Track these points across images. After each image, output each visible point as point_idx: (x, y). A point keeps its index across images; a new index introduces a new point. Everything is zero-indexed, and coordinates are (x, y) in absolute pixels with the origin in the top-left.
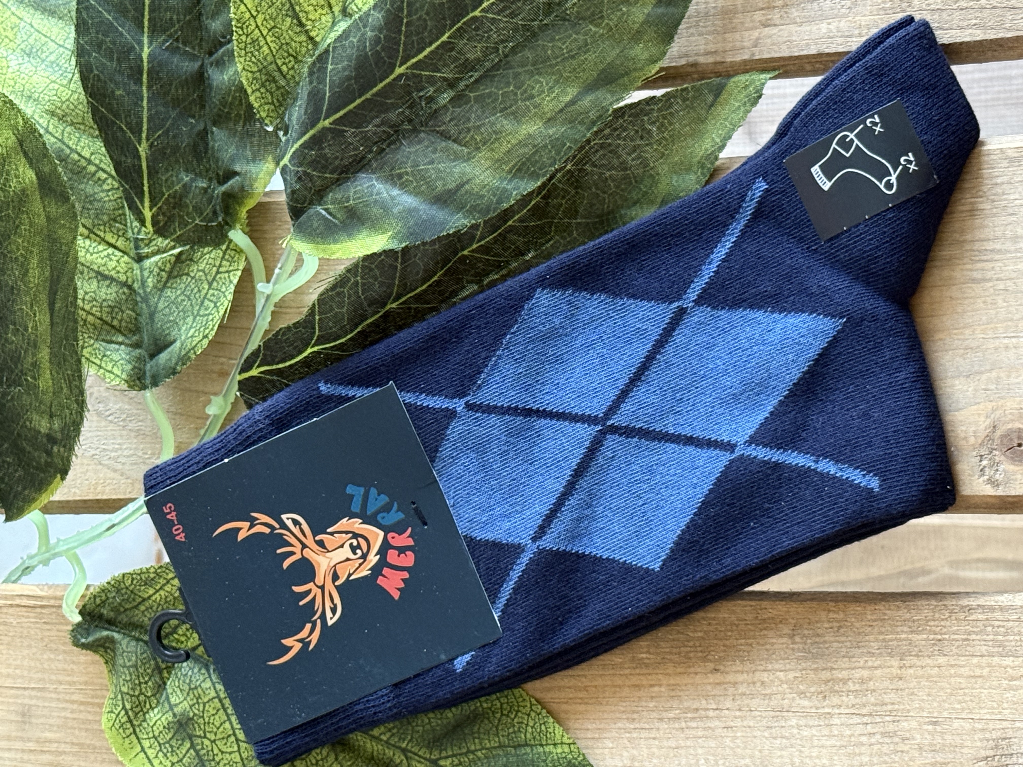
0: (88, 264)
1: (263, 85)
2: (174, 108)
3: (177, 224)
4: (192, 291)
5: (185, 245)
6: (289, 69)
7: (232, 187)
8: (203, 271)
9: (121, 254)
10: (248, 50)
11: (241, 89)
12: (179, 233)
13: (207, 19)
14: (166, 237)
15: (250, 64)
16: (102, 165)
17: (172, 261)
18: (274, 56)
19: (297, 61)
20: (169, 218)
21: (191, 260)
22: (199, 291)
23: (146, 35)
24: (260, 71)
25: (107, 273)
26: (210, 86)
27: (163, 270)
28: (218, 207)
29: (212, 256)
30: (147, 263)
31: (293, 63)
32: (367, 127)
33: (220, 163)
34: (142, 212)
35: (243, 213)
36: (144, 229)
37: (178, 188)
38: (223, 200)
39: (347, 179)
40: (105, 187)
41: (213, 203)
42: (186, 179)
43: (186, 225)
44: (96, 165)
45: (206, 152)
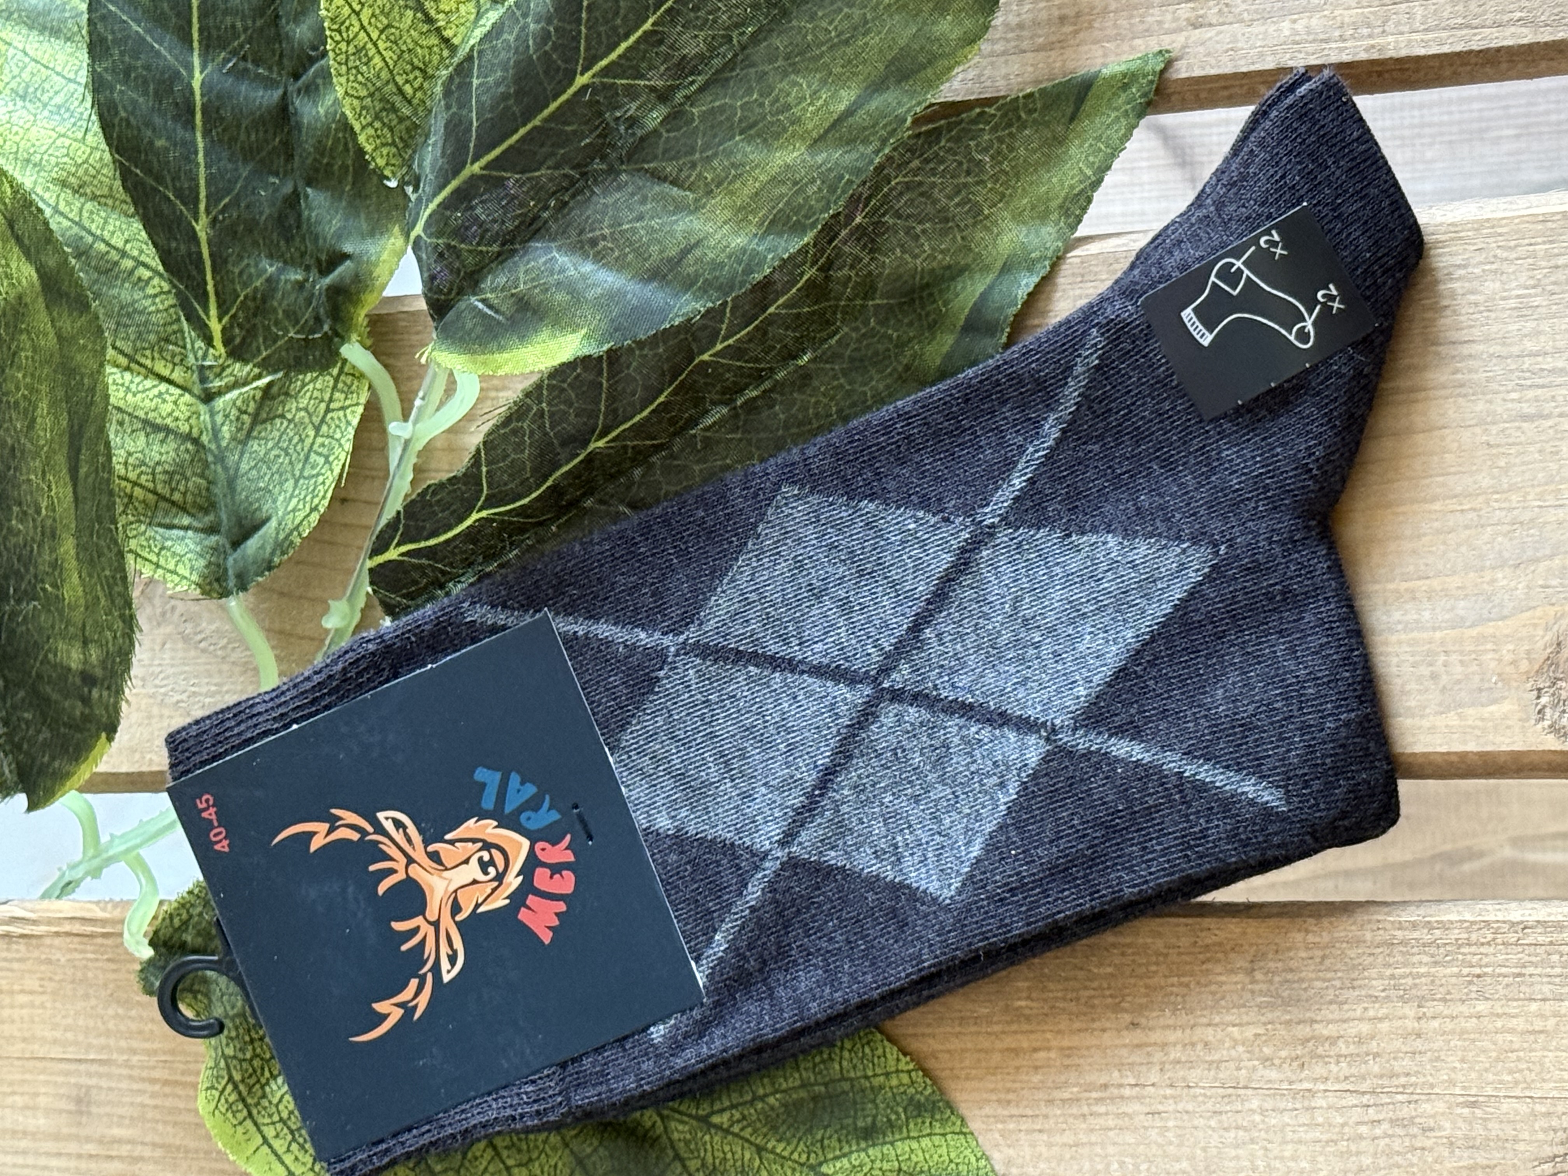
0: (130, 410)
1: (377, 117)
2: (245, 161)
3: (261, 340)
4: (290, 440)
5: (275, 371)
6: (416, 90)
7: (342, 278)
8: (306, 409)
9: (179, 391)
10: (351, 64)
11: (347, 127)
12: (264, 354)
13: (288, 23)
14: (245, 361)
15: (355, 85)
16: (143, 258)
17: (258, 397)
18: (391, 72)
19: (426, 77)
20: (248, 331)
21: (287, 394)
22: (302, 440)
23: (196, 53)
24: (371, 95)
25: (159, 421)
26: (299, 126)
27: (245, 412)
28: (322, 311)
29: (318, 386)
30: (220, 403)
31: (420, 80)
32: (538, 169)
33: (321, 241)
34: (206, 325)
35: (361, 316)
36: (211, 351)
37: (258, 284)
38: (329, 298)
39: (513, 252)
40: (150, 291)
41: (314, 304)
42: (271, 270)
43: (275, 341)
44: (133, 258)
45: (299, 226)
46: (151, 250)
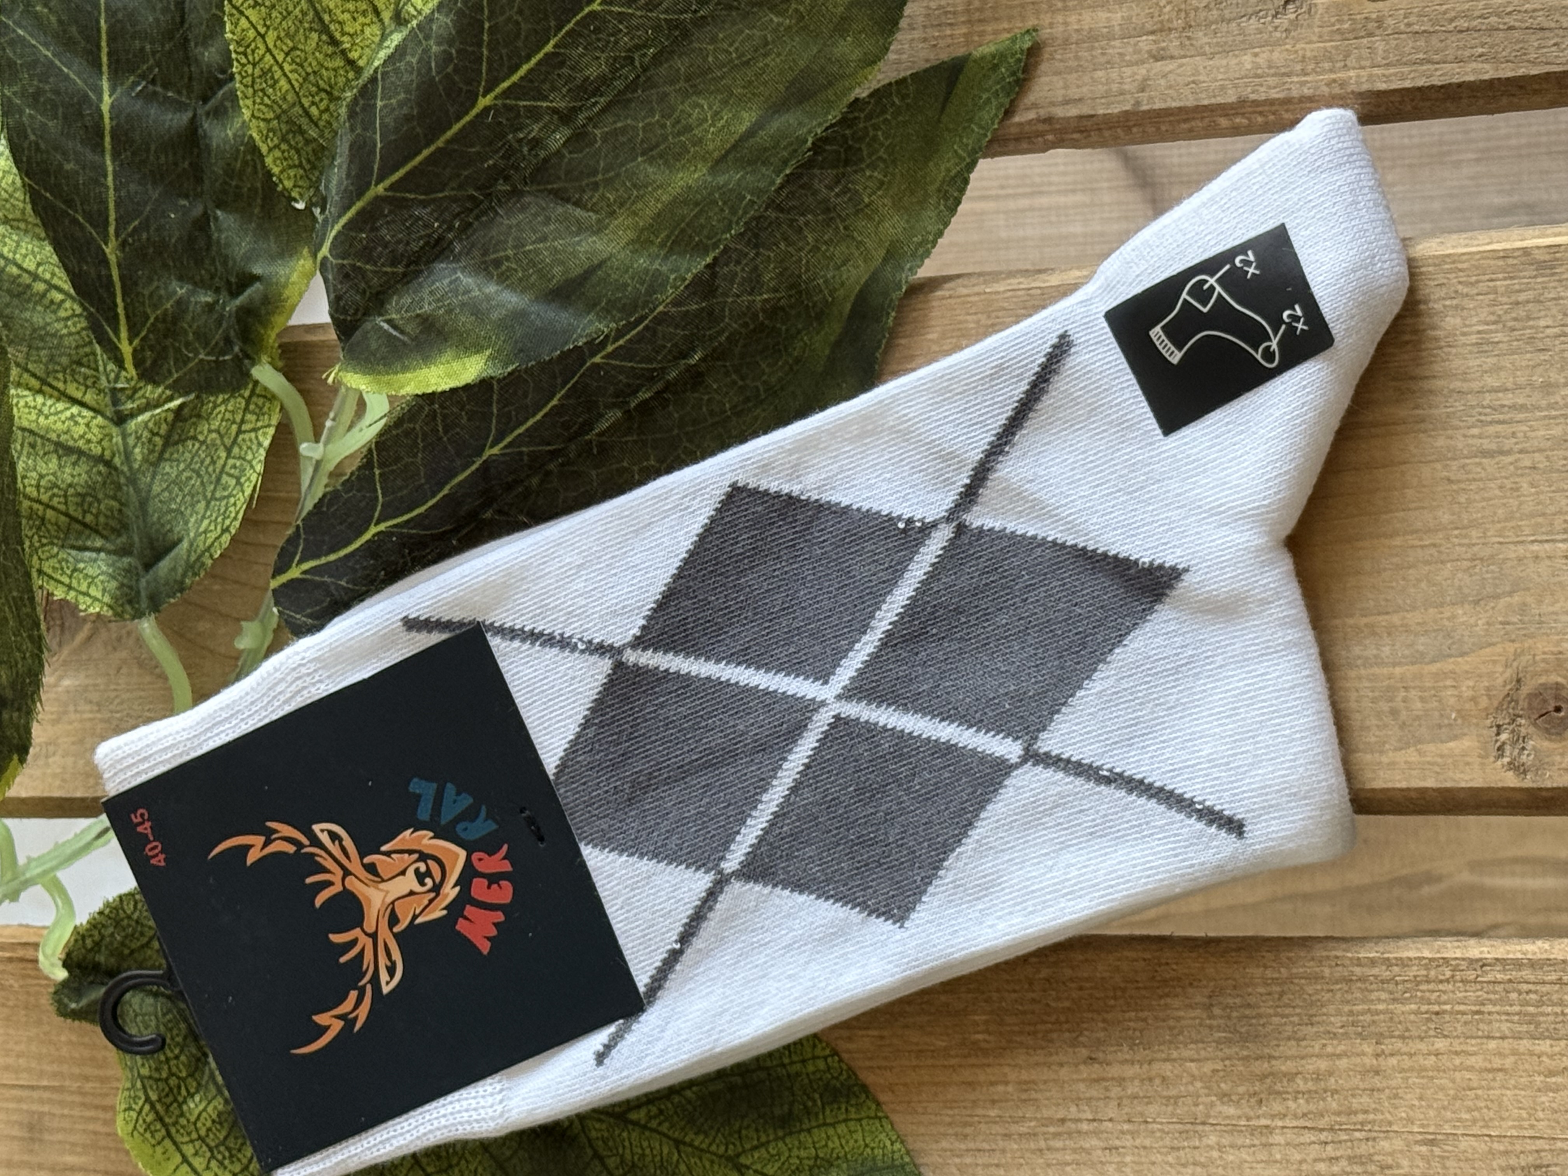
0: (42, 433)
1: (284, 139)
2: (155, 183)
3: (172, 362)
4: (202, 462)
5: (186, 394)
6: (322, 112)
7: (251, 299)
8: (218, 431)
9: (91, 414)
10: (257, 87)
11: (254, 150)
12: (176, 376)
13: (196, 46)
14: (156, 384)
15: (262, 107)
16: (55, 281)
17: (169, 420)
18: (297, 93)
19: (332, 98)
20: (159, 353)
21: (199, 416)
22: (213, 462)
23: (105, 77)
24: (278, 118)
25: (71, 443)
26: (208, 149)
27: (157, 434)
28: (232, 333)
29: (230, 407)
30: (132, 425)
31: (326, 102)
32: (442, 191)
33: (231, 263)
34: (117, 348)
35: (272, 337)
36: (123, 373)
37: (168, 306)
38: (239, 321)
39: (418, 273)
40: (62, 314)
41: (225, 325)
42: (181, 292)
43: (185, 363)
44: (45, 281)
45: (208, 249)
46: (61, 273)
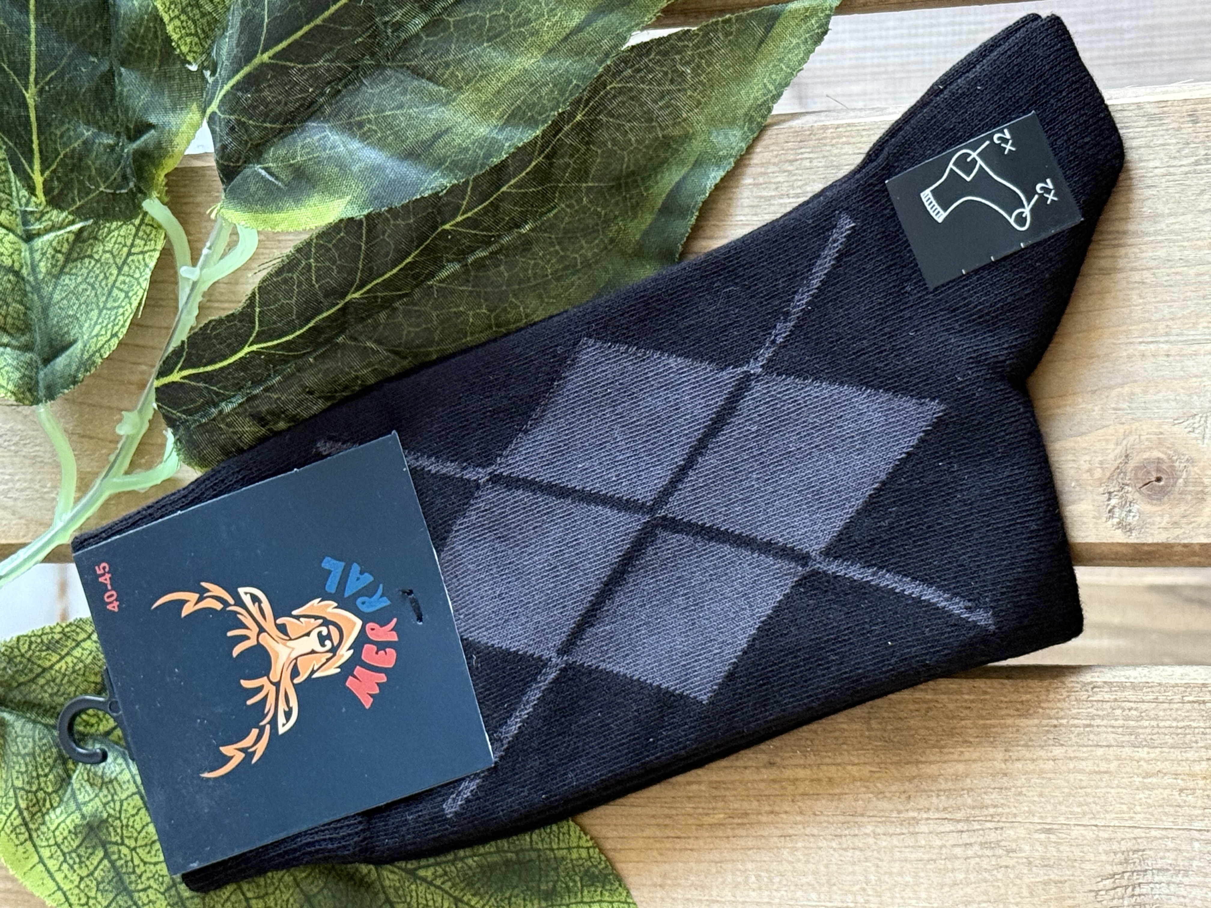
1: (183, 11)
2: (70, 42)
3: (76, 193)
4: (97, 277)
5: (86, 219)
7: (147, 143)
8: (111, 252)
9: (5, 232)
11: (157, 18)
12: (78, 204)
14: (62, 209)
17: (70, 240)
20: (66, 184)
21: (96, 238)
22: (106, 278)
26: (116, 15)
27: (59, 252)
28: (129, 171)
29: (122, 233)
30: (39, 243)
32: (317, 61)
33: (130, 113)
34: (30, 177)
35: (161, 176)
36: (34, 199)
37: (76, 145)
38: (135, 160)
39: (293, 129)
41: (122, 164)
42: (87, 134)
43: (88, 194)
45: (113, 99)
